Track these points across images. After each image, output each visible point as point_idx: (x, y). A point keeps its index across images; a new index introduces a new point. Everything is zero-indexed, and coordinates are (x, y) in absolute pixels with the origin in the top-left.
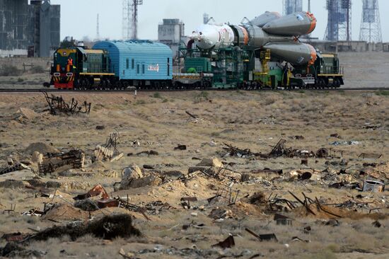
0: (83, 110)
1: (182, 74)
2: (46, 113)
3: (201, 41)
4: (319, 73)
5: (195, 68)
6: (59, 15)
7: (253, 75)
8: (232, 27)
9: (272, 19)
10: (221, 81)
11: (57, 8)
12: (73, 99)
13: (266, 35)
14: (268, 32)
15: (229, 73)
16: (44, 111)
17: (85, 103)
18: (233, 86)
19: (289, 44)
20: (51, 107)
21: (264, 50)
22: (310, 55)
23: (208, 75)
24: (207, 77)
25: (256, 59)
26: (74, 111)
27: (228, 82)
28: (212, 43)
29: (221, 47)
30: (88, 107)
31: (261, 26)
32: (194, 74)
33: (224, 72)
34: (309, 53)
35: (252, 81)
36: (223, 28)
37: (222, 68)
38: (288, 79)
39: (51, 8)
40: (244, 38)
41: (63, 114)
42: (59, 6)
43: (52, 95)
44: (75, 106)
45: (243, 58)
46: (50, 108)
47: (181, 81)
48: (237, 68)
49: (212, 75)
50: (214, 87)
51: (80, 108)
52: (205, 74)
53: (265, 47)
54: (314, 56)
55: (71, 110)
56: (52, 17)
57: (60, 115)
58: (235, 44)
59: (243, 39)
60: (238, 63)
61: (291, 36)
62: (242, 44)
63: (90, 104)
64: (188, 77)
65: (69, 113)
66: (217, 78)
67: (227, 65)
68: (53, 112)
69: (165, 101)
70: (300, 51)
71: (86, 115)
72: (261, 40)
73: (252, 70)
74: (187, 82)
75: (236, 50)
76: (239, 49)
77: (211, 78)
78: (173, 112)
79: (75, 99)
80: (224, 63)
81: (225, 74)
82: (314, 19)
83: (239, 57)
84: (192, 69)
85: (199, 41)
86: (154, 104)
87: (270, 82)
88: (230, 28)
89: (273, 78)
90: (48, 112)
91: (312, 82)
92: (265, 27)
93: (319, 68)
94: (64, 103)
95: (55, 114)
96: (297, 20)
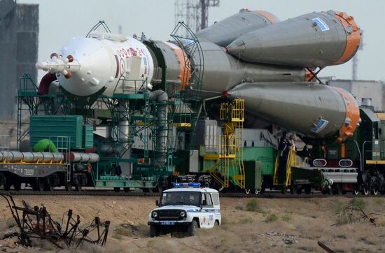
0: (93, 235)
1: (17, 155)
2: (12, 241)
3: (73, 76)
4: (370, 158)
5: (53, 139)
6: (36, 26)
7: (201, 159)
8: (150, 45)
9: (255, 28)
10: (118, 172)
11: (32, 11)
12: (70, 212)
13: (236, 64)
14: (241, 58)
15: (137, 153)
16: (7, 236)
17: (97, 220)
18: (149, 185)
19: (292, 87)
20: (22, 229)
21: (229, 100)
22: (345, 115)
23: (85, 156)
24: (81, 161)
25: (208, 121)
26: (71, 238)
27: (136, 176)
28: (97, 81)
29: (119, 91)
30: (102, 229)
31: (223, 44)
32: (48, 155)
33: (124, 150)
34: (342, 109)
35: (198, 175)
36: (126, 46)
37: (122, 142)
38: (289, 171)
39: (18, 12)
40: (178, 72)
41: (48, 244)
42: (36, 7)
43: (24, 203)
44: (75, 227)
45: (176, 118)
46: (18, 230)
47: (15, 170)
48: (159, 143)
49: (94, 157)
50: (99, 186)
51: (85, 232)
52: (77, 156)
53: (232, 93)
54: (353, 117)
55: (65, 236)
56: (21, 30)
57: (42, 246)
58: (156, 86)
59: (176, 74)
60: (161, 129)
61: (299, 67)
62: (173, 85)
63: (108, 223)
64: (33, 161)
65: (61, 243)
66: (109, 165)
67: (133, 133)
68: (24, 239)
69: (272, 219)
70: (319, 105)
71: (98, 247)
72: (223, 77)
73: (197, 148)
74: (29, 173)
75: (157, 99)
76: (165, 96)
77: (94, 164)
78: (290, 243)
79: (75, 212)
80: (127, 131)
81: (127, 156)
82: (356, 29)
83: (164, 116)
84: (46, 142)
85: (67, 76)
86: (248, 226)
87: (242, 178)
88: (144, 47)
89: (249, 166)
90: (15, 239)
91: (351, 177)
92: (233, 46)
93: (370, 146)
94: (50, 219)
95: (29, 244)
96: (312, 30)
